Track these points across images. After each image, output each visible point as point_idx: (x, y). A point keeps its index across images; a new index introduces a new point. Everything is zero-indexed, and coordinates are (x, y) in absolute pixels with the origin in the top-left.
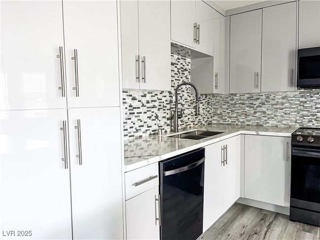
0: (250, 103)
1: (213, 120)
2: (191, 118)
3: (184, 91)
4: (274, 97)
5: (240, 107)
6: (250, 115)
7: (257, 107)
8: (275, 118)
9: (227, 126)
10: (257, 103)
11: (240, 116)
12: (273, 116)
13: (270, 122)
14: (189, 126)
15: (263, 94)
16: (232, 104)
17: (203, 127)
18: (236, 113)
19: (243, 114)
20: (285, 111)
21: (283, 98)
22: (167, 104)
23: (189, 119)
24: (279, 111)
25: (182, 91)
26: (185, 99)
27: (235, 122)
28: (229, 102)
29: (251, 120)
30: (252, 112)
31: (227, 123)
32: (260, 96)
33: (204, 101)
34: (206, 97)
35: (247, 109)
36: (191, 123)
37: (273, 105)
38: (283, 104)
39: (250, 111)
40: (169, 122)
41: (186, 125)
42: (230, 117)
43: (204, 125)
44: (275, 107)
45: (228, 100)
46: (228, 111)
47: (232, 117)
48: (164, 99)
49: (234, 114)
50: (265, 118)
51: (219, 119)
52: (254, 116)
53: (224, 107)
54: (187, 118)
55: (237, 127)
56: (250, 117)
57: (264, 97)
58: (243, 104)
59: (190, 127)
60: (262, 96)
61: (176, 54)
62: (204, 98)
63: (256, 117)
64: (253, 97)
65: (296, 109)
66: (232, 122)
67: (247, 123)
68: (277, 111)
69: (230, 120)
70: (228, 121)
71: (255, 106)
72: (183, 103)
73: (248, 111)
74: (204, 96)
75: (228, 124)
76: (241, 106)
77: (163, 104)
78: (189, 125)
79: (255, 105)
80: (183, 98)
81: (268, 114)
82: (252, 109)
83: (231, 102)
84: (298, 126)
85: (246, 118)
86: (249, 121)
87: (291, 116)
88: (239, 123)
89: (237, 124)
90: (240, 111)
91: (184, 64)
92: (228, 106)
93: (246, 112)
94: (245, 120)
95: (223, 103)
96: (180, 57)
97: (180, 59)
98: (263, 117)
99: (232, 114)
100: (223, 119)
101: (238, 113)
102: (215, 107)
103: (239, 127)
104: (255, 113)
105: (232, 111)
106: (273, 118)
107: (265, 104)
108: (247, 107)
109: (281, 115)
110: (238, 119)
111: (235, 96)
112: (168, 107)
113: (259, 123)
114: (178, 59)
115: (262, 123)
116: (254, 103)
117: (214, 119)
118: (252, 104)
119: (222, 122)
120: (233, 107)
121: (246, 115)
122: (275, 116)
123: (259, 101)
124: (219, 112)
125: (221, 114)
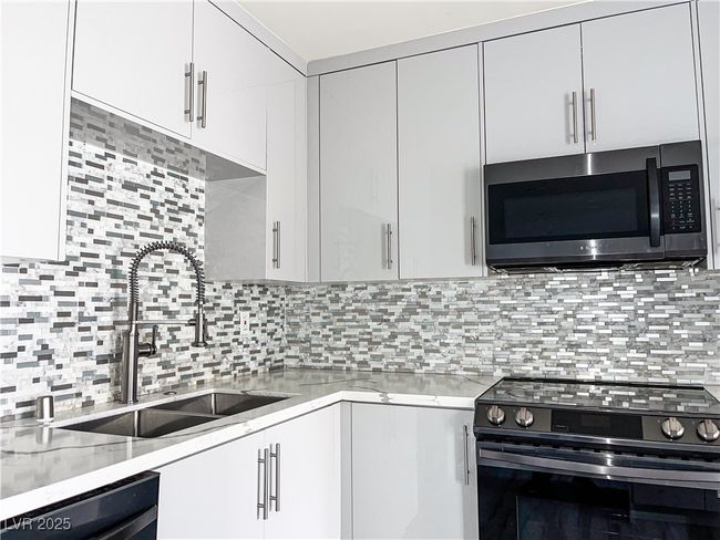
0: (380, 310)
1: (287, 357)
2: (206, 355)
3: (177, 272)
4: (439, 293)
5: (354, 319)
6: (380, 343)
7: (397, 321)
8: (443, 350)
9: (322, 374)
10: (397, 309)
11: (356, 344)
12: (437, 344)
13: (430, 362)
14: (194, 381)
15: (410, 285)
16: (336, 313)
17: (253, 381)
18: (345, 336)
19: (365, 340)
20: (467, 331)
21: (460, 297)
22: (97, 309)
23: (195, 356)
24: (451, 330)
25: (169, 271)
26: (181, 296)
27: (344, 362)
28: (327, 308)
29: (383, 356)
30: (386, 334)
31: (323, 365)
32: (404, 290)
33: (255, 305)
34: (264, 292)
35: (374, 325)
36: (202, 370)
37: (436, 314)
38: (460, 312)
39: (380, 330)
40: (105, 370)
41: (182, 377)
42: (331, 350)
43: (255, 372)
44: (441, 320)
45: (326, 301)
46: (326, 332)
47: (335, 349)
48: (84, 294)
49: (340, 340)
50: (418, 352)
51: (302, 355)
52: (390, 347)
53: (315, 319)
54: (187, 354)
55: (348, 377)
56: (381, 350)
57: (413, 293)
58: (362, 312)
59: (201, 383)
60: (409, 290)
61: (144, 159)
62: (256, 294)
63: (396, 347)
64: (386, 294)
65: (491, 327)
66: (335, 362)
67: (374, 365)
68: (447, 331)
69: (331, 358)
70: (327, 358)
71: (392, 318)
72: (173, 307)
73: (375, 330)
74: (256, 290)
75: (325, 369)
76: (359, 317)
77: (78, 309)
78: (195, 375)
79: (393, 314)
80: (174, 292)
81: (427, 341)
82: (384, 326)
83: (333, 307)
84: (499, 374)
85: (370, 350)
86: (379, 358)
87: (480, 346)
88: (354, 366)
89: (348, 369)
90: (357, 332)
91: (180, 190)
92: (325, 318)
93: (370, 333)
94: (368, 357)
95: (312, 311)
96: (164, 171)
97: (163, 176)
98: (413, 347)
99: (336, 339)
100: (311, 355)
101: (350, 336)
102: (292, 320)
103: (354, 375)
104: (393, 336)
105: (335, 331)
106: (438, 351)
107: (417, 314)
108: (373, 321)
109: (456, 342)
110: (352, 353)
111: (344, 289)
112: (106, 318)
113: (404, 364)
114: (155, 173)
115: (410, 366)
116: (391, 309)
117: (291, 353)
118: (385, 311)
119: (308, 363)
120: (339, 320)
121: (370, 341)
122: (442, 344)
123: (401, 305)
124: (301, 334)
125: (307, 340)
